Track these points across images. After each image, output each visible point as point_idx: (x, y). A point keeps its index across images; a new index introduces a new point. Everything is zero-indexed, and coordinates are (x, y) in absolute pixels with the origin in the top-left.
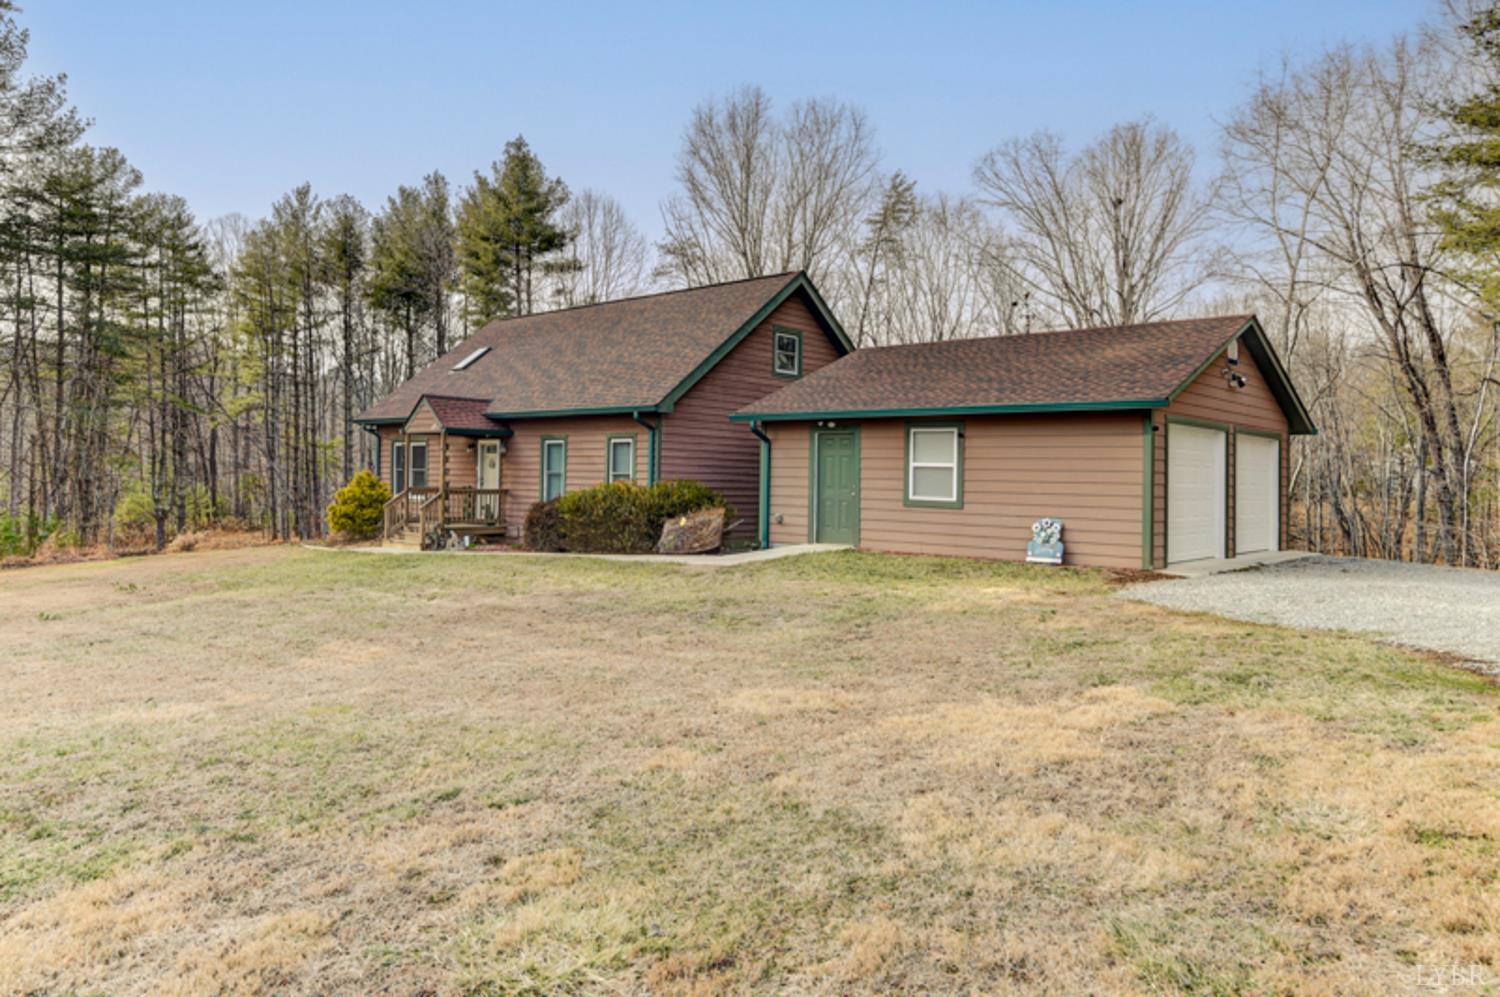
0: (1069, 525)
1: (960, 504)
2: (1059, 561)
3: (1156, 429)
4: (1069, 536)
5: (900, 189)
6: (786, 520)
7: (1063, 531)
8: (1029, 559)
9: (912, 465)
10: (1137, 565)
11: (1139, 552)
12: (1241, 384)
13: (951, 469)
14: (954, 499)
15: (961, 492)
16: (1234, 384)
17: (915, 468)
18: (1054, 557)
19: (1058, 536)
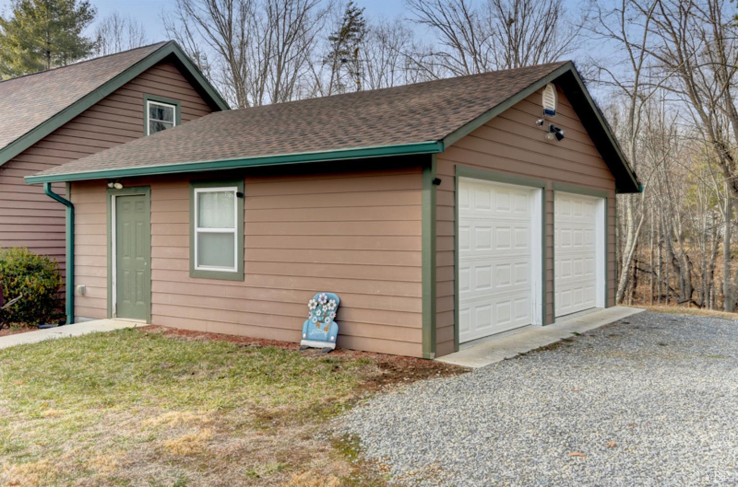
0: (347, 301)
1: (241, 276)
2: (333, 346)
3: (437, 182)
4: (346, 315)
5: (353, 14)
6: (89, 291)
7: (339, 307)
8: (304, 343)
9: (197, 230)
10: (417, 351)
11: (418, 336)
12: (559, 137)
13: (232, 234)
14: (235, 270)
15: (242, 263)
16: (551, 136)
17: (200, 234)
18: (328, 341)
19: (333, 315)
